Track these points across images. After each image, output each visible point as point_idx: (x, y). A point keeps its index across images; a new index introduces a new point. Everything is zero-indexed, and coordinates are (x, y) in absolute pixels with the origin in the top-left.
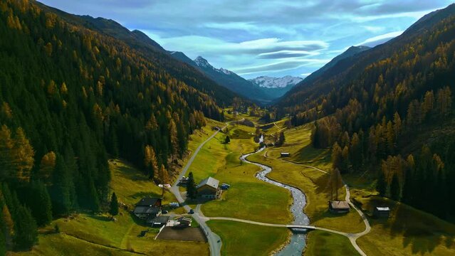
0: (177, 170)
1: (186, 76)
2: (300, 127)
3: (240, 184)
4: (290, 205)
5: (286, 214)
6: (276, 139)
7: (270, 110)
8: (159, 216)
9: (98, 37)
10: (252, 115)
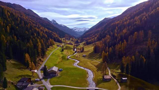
0: (41, 63)
1: (48, 26)
2: (89, 45)
3: (67, 69)
4: (87, 78)
5: (86, 82)
6: (81, 49)
7: (78, 39)
8: (29, 87)
9: (12, 10)
10: (72, 41)
